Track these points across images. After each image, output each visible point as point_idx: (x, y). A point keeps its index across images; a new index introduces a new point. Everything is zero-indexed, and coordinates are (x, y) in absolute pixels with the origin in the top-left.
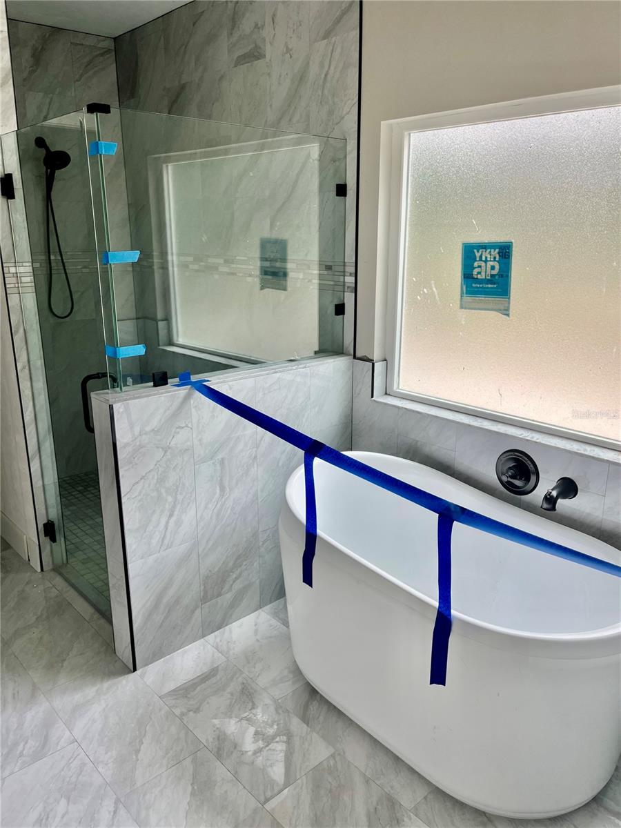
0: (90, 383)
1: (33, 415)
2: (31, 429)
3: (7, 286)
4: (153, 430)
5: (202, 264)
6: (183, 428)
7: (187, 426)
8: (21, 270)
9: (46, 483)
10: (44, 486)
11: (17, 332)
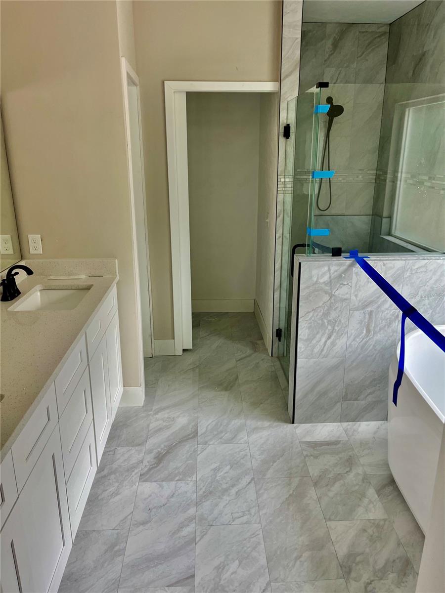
0: (297, 249)
1: (280, 265)
2: (278, 274)
3: (278, 189)
4: (325, 282)
5: (415, 179)
6: (345, 285)
7: (348, 284)
8: (287, 180)
9: (281, 306)
10: (280, 308)
11: (279, 216)
